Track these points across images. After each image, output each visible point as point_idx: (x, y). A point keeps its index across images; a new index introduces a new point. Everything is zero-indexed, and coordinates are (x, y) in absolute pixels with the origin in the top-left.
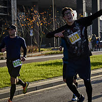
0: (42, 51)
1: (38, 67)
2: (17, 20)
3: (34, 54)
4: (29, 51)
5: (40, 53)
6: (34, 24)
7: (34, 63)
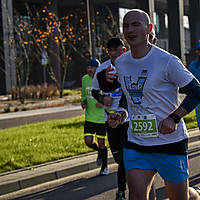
0: (67, 94)
1: (59, 130)
2: (15, 33)
3: (50, 102)
4: (41, 96)
5: (63, 100)
6: (49, 40)
7: (50, 123)
